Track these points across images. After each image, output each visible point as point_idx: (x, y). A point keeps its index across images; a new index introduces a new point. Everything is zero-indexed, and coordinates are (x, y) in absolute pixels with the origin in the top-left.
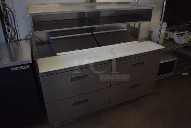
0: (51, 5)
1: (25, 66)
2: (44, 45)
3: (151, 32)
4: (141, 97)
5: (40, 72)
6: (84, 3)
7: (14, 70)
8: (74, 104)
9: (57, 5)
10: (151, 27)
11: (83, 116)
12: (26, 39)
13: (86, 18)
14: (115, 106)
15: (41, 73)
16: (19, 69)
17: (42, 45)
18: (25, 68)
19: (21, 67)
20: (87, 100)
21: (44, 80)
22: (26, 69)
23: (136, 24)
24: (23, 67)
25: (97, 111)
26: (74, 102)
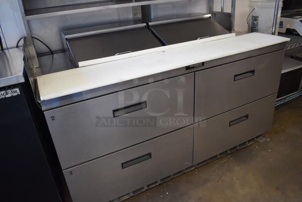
1: (9, 91)
3: (255, 18)
4: (250, 141)
5: (42, 99)
8: (123, 165)
10: (254, 9)
12: (17, 47)
14: (204, 161)
15: (44, 101)
17: (51, 55)
18: (9, 95)
19: (2, 92)
20: (150, 154)
21: (53, 118)
22: (12, 96)
24: (7, 94)
25: (170, 176)
26: (123, 162)
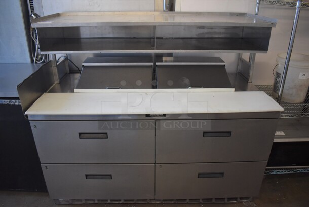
3: (278, 75)
4: (230, 199)
7: (4, 103)
8: (87, 176)
10: (277, 65)
11: (107, 201)
16: (10, 103)
19: (13, 101)
20: (110, 176)
21: (35, 126)
23: (256, 54)
24: (16, 102)
25: (133, 200)
26: (87, 173)
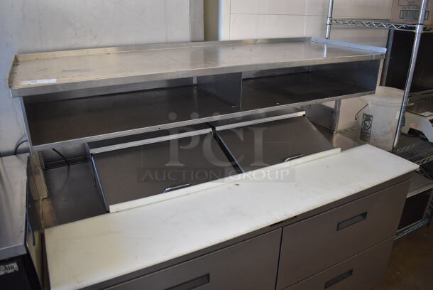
0: (92, 52)
1: (2, 267)
2: (71, 166)
3: (368, 118)
6: (187, 42)
9: (109, 50)
10: (367, 105)
12: (16, 153)
13: (192, 86)
17: (67, 167)
18: (2, 273)
22: (6, 274)
